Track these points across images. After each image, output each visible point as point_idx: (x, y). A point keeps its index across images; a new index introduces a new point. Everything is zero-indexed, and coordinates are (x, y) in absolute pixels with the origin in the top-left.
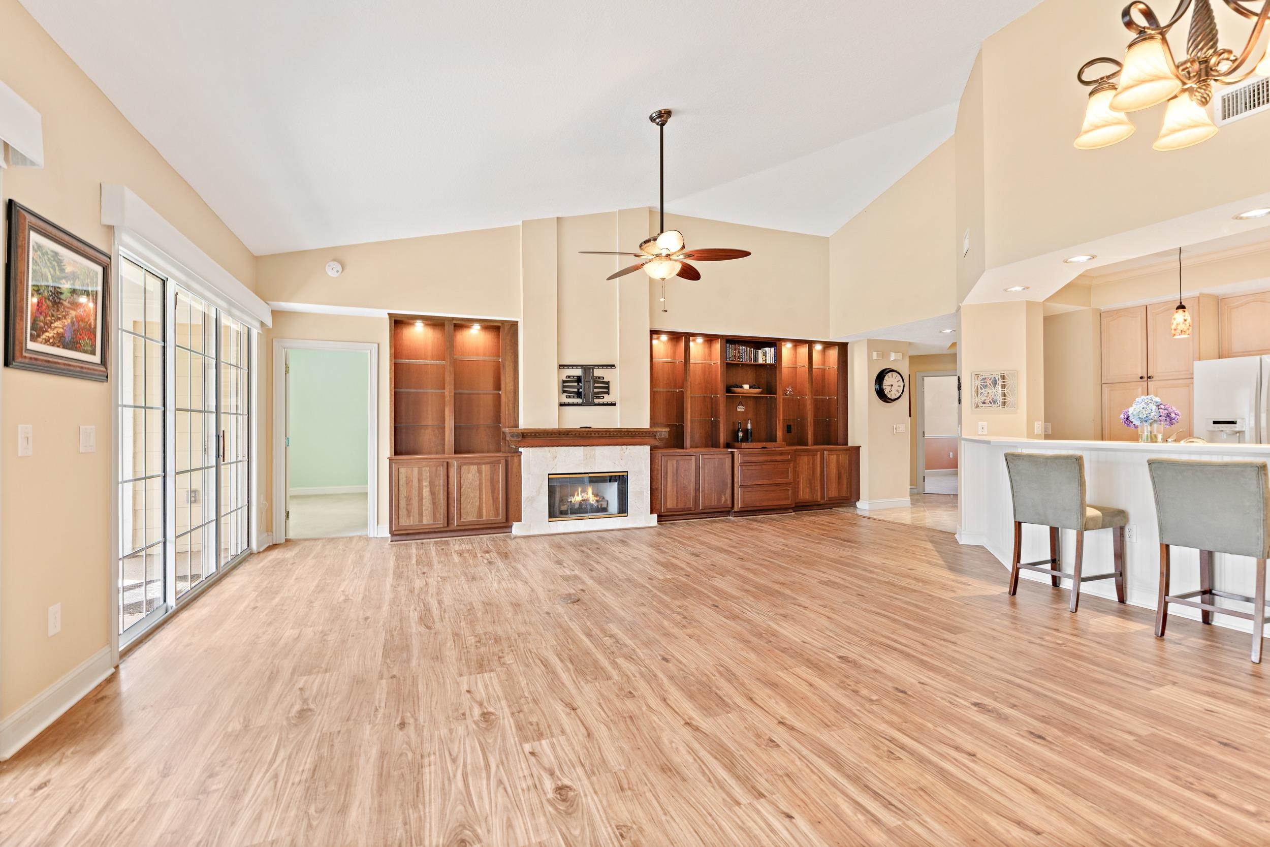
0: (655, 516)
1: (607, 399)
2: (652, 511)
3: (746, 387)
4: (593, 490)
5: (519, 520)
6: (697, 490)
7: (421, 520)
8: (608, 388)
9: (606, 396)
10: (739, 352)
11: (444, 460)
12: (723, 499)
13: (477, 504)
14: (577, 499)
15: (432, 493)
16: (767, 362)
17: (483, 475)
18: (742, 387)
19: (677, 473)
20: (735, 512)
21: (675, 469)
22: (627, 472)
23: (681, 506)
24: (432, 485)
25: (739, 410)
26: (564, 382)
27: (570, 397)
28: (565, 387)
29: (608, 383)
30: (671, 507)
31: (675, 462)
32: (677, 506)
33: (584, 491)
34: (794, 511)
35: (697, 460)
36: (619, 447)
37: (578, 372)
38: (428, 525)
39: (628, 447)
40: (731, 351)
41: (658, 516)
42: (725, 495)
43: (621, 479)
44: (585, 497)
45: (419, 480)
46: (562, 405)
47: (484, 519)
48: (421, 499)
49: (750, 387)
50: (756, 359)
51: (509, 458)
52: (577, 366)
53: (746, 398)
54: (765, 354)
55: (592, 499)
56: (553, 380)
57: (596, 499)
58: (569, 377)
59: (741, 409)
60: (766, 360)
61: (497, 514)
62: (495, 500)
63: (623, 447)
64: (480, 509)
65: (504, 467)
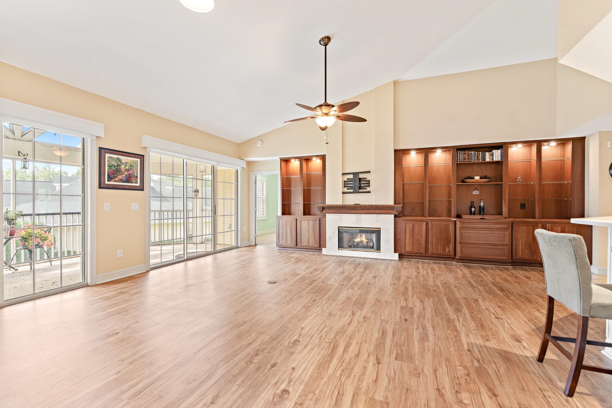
0: (397, 254)
1: (368, 189)
2: (395, 252)
3: (477, 178)
4: (365, 236)
5: (325, 247)
6: (427, 242)
7: (287, 242)
8: (369, 184)
9: (368, 188)
10: (468, 155)
11: (294, 218)
12: (447, 250)
13: (308, 238)
14: (358, 240)
15: (291, 231)
16: (494, 160)
17: (310, 225)
18: (474, 178)
19: (413, 231)
20: (457, 259)
21: (411, 228)
22: (380, 228)
23: (415, 250)
24: (291, 228)
25: (474, 193)
26: (345, 182)
27: (349, 189)
28: (345, 184)
29: (369, 181)
30: (409, 251)
31: (411, 225)
32: (413, 250)
33: (361, 236)
34: (512, 265)
35: (427, 224)
36: (375, 215)
37: (351, 176)
38: (289, 244)
39: (381, 215)
40: (461, 156)
41: (399, 255)
42: (449, 247)
43: (378, 232)
44: (362, 239)
45: (286, 226)
46: (343, 193)
47: (310, 245)
48: (287, 234)
49: (481, 178)
50: (484, 158)
51: (321, 218)
52: (350, 173)
53: (478, 186)
54: (492, 155)
55: (365, 241)
56: (340, 180)
57: (367, 241)
58: (349, 179)
59: (476, 192)
60: (493, 159)
61: (316, 244)
62: (315, 237)
63: (378, 215)
64: (309, 240)
65: (319, 222)
